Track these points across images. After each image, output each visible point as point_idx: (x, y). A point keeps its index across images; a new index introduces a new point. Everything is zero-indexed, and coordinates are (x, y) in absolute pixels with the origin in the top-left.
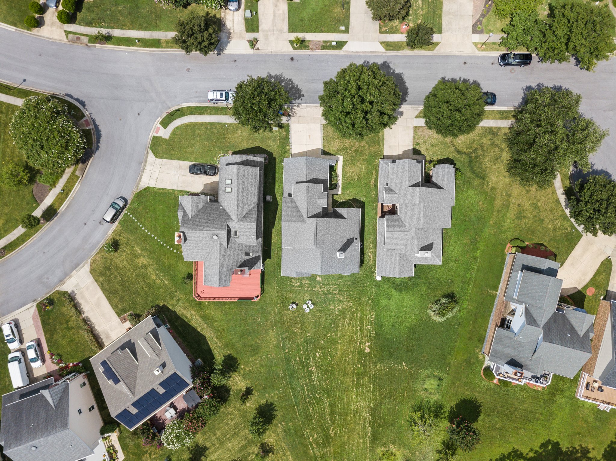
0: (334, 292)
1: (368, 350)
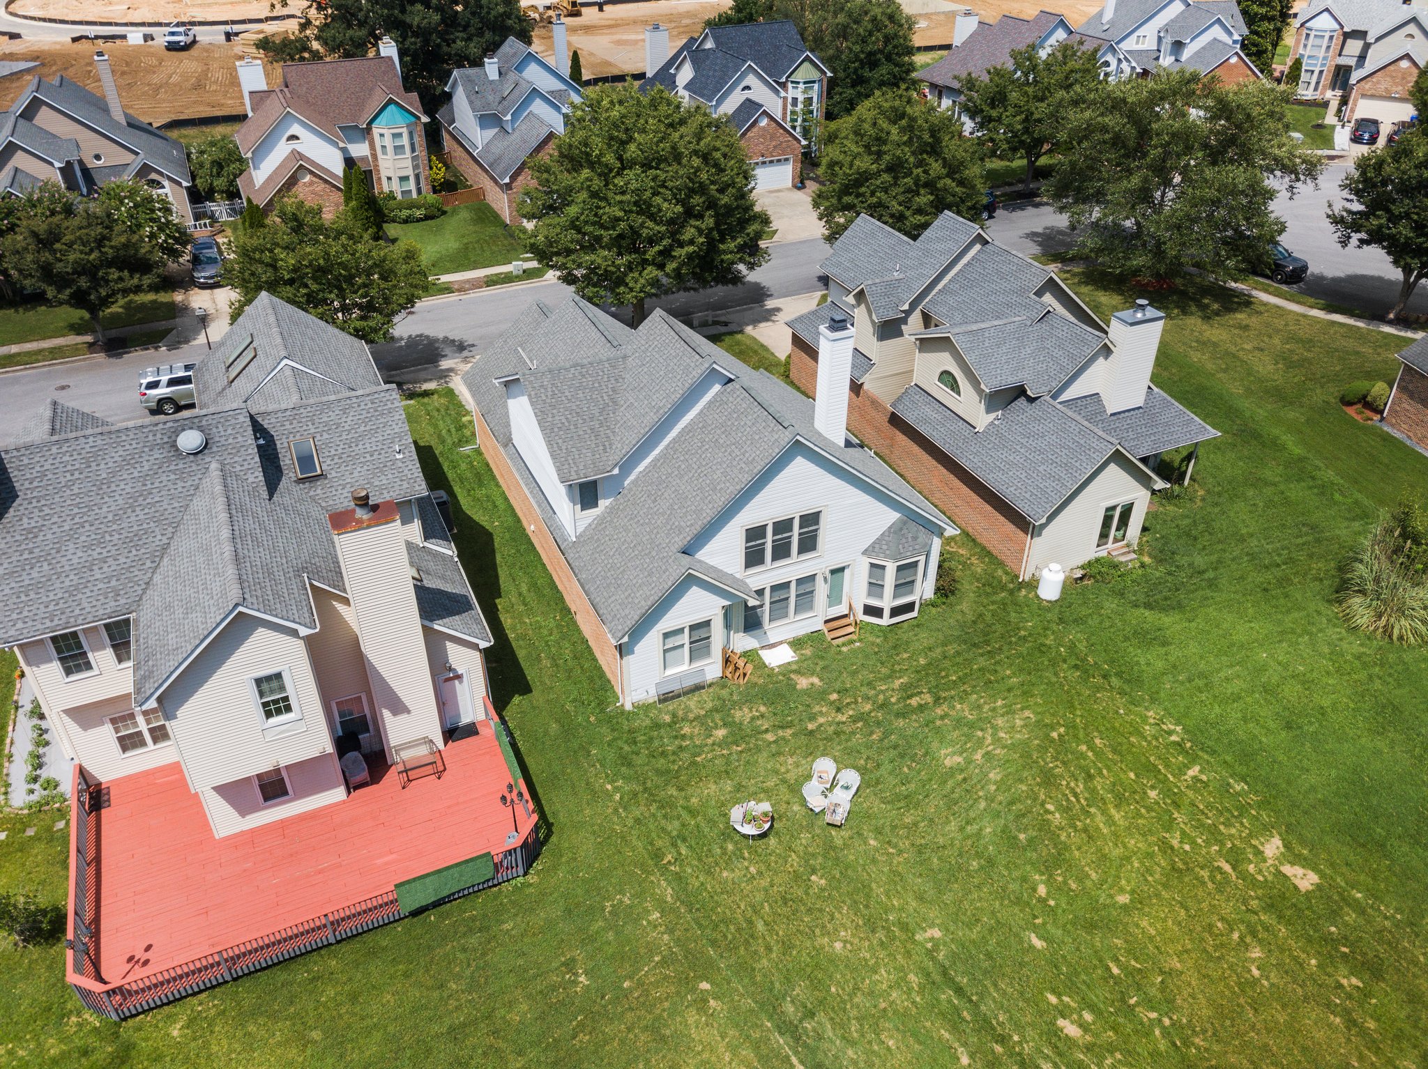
0: (914, 702)
1: (1305, 879)
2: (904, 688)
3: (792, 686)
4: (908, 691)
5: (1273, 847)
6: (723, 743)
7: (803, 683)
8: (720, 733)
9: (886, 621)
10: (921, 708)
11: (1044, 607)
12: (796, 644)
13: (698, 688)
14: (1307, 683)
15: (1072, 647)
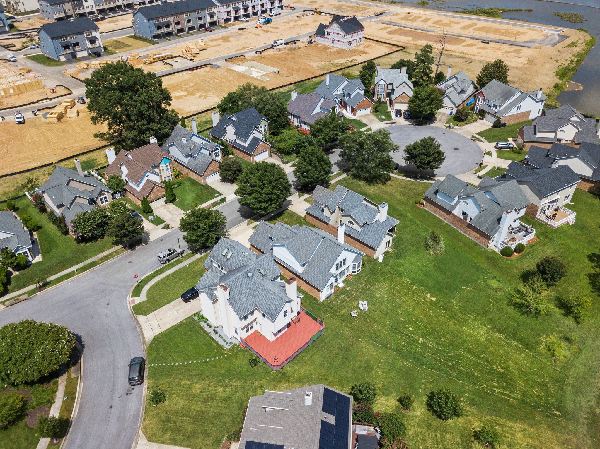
1: (434, 299)
2: (365, 285)
3: (346, 290)
4: (366, 286)
5: (429, 296)
6: (341, 303)
7: (348, 289)
8: (340, 301)
9: (356, 273)
10: (369, 288)
11: (380, 264)
12: (343, 282)
13: (331, 295)
14: (426, 267)
15: (388, 270)
